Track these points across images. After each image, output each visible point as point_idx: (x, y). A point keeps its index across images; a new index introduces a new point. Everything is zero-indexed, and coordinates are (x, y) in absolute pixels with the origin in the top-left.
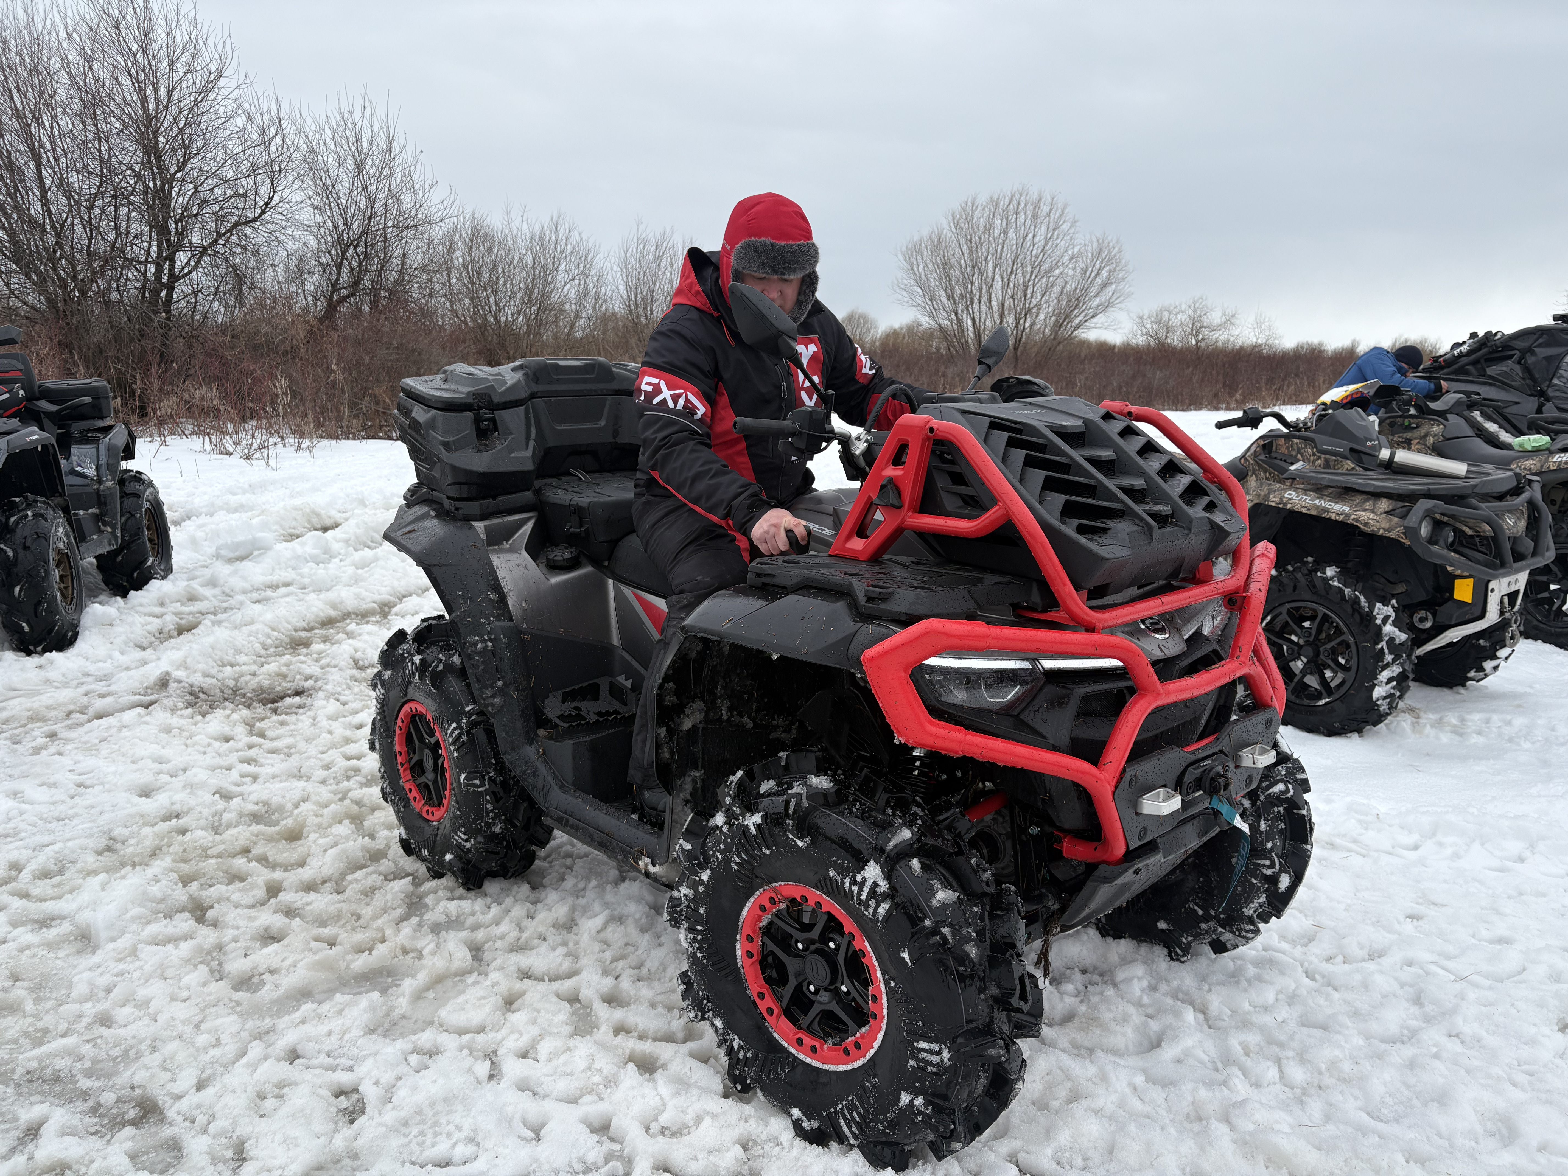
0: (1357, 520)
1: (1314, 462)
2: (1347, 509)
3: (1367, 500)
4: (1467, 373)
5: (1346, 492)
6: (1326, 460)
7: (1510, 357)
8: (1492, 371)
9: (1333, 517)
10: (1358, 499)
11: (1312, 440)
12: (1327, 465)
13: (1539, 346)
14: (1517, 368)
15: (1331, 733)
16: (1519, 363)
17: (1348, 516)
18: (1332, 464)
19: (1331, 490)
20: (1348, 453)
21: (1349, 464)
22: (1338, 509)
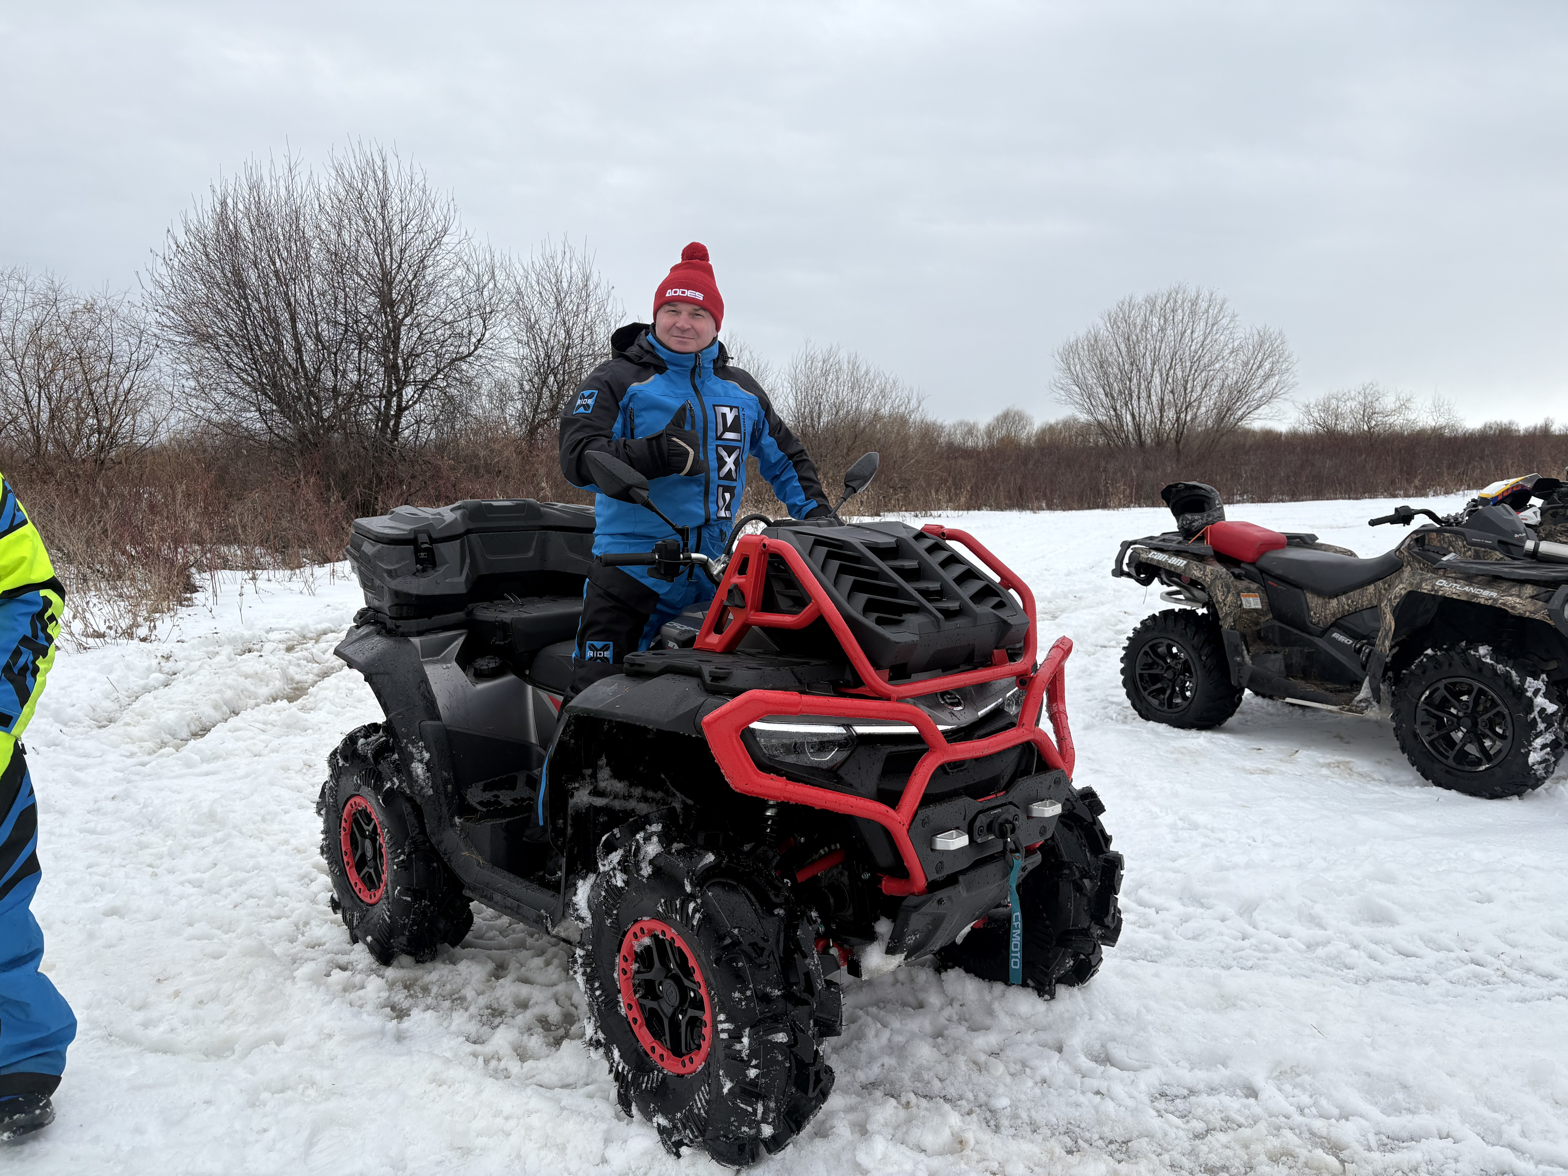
0: (1504, 604)
1: (1465, 553)
2: (1494, 595)
3: (1514, 586)
5: (1494, 580)
6: (1476, 551)
9: (1482, 601)
10: (1505, 585)
11: (1462, 534)
12: (1477, 555)
15: (1493, 796)
17: (1496, 600)
18: (1481, 554)
19: (1480, 578)
20: (1496, 545)
21: (1498, 555)
22: (1486, 595)
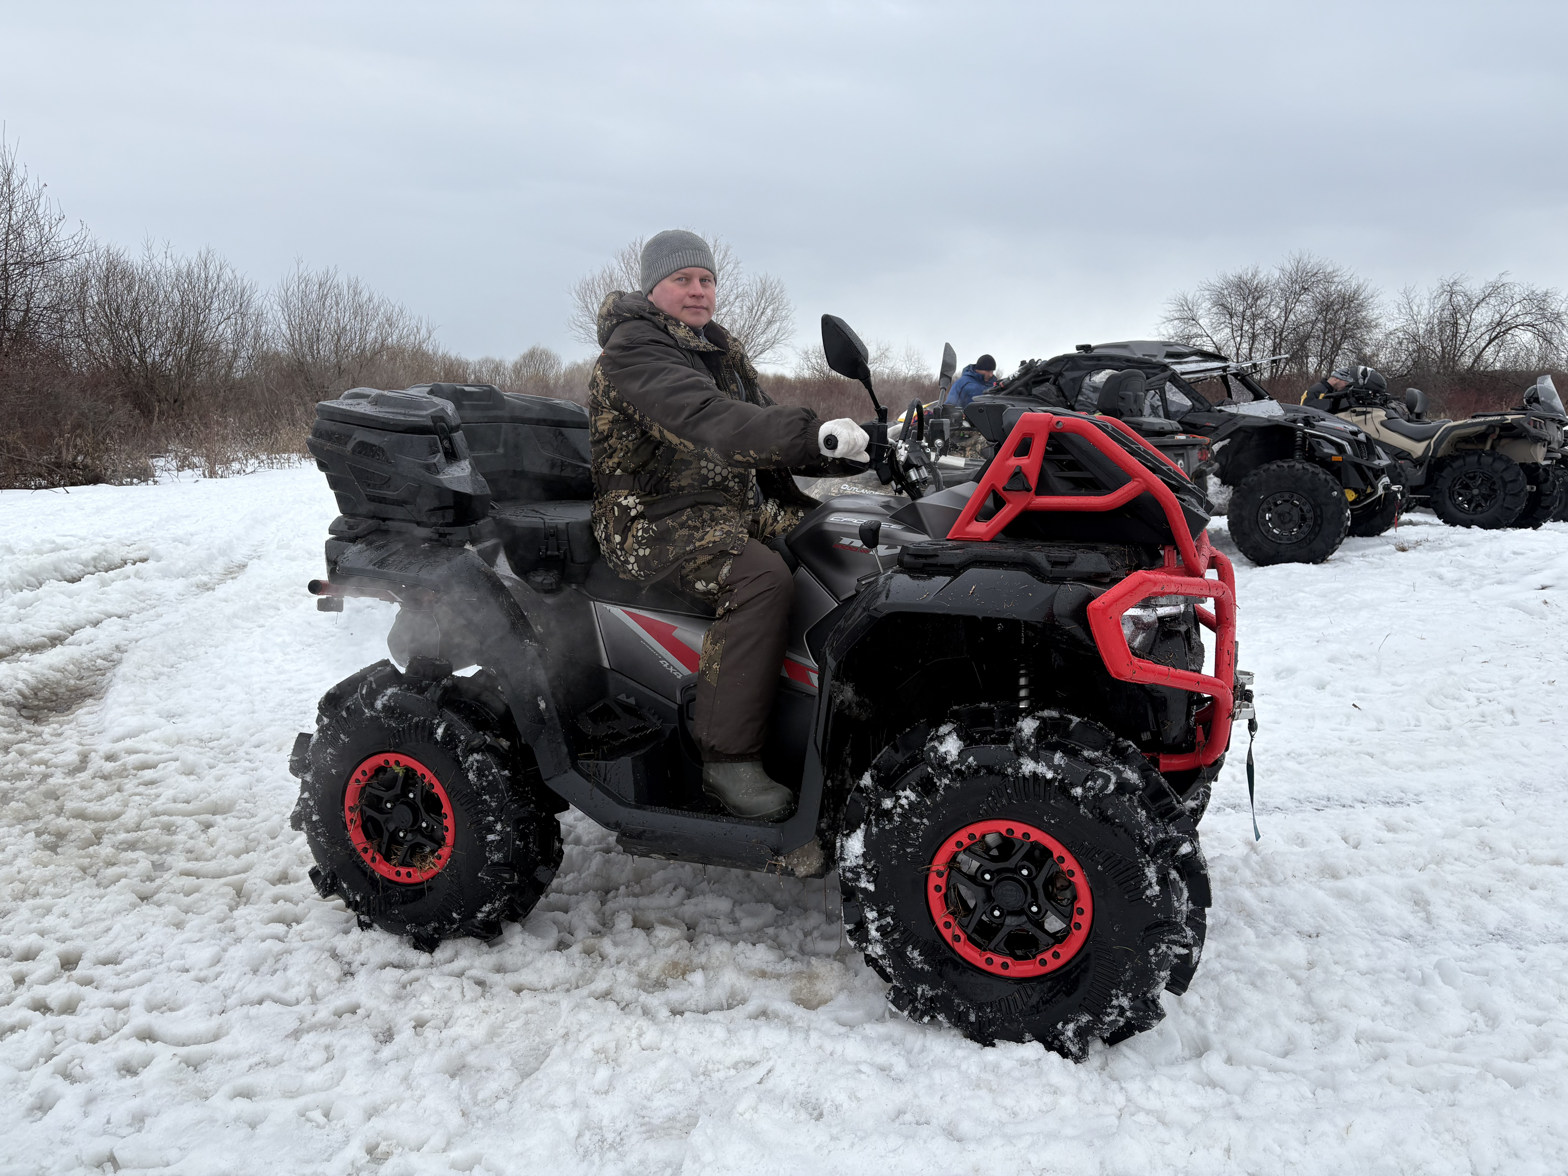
4: (1020, 393)
7: (1048, 380)
8: (1036, 391)
13: (1067, 370)
14: (1053, 389)
16: (1054, 384)
